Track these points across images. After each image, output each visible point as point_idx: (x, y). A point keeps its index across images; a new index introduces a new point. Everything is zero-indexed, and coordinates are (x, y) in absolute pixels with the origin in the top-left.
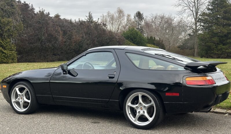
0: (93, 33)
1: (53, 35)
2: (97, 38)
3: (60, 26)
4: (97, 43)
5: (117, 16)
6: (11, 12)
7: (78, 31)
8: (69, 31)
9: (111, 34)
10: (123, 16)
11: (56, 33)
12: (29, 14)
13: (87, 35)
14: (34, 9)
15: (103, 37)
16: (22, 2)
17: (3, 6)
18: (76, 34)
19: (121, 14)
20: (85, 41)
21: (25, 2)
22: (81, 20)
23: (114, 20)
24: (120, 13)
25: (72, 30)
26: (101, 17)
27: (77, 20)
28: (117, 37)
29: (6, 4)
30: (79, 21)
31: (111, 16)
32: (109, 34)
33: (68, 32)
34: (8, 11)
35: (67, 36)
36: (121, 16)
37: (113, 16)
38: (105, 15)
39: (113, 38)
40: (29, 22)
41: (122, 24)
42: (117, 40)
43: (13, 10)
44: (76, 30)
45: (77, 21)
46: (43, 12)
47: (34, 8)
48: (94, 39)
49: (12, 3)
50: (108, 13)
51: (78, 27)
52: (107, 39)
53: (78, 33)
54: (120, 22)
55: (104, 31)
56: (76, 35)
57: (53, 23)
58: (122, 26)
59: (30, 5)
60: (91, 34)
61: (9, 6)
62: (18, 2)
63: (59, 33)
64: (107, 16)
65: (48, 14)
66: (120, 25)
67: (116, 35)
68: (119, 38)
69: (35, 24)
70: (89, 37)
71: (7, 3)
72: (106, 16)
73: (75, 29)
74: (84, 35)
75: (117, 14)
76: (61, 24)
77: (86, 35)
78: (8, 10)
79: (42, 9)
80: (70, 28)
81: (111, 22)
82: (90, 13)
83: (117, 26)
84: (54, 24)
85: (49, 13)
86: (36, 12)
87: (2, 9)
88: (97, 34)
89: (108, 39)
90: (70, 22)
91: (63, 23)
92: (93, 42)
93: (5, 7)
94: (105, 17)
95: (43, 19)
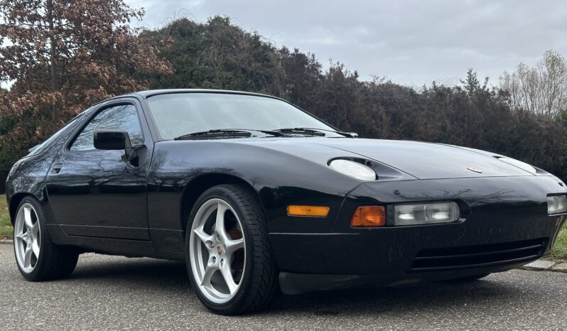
0: (471, 117)
1: (363, 126)
2: (485, 131)
3: (383, 104)
4: (485, 143)
5: (544, 74)
6: (264, 75)
7: (431, 113)
8: (408, 114)
9: (524, 117)
10: (562, 72)
11: (373, 121)
12: (307, 78)
13: (455, 123)
14: (320, 66)
15: (502, 126)
16: (292, 51)
17: (246, 63)
18: (425, 121)
19: (556, 68)
20: (452, 137)
21: (296, 51)
22: (438, 85)
23: (537, 86)
24: (553, 65)
25: (415, 110)
26: (501, 78)
27: (429, 86)
28: (543, 126)
29: (252, 59)
30: (435, 88)
31: (528, 76)
32: (517, 117)
33: (405, 116)
34: (258, 73)
35: (401, 128)
36: (555, 72)
37: (534, 74)
38: (511, 74)
39: (530, 128)
40: (307, 97)
41: (559, 93)
42: (544, 134)
43: (269, 70)
44: (426, 111)
45: (428, 89)
46: (340, 69)
47: (320, 63)
48: (477, 131)
49: (266, 55)
50: (521, 67)
51: (431, 104)
52: (512, 132)
53: (431, 118)
54: (553, 87)
55: (504, 109)
56: (426, 124)
57: (366, 95)
58: (560, 100)
59: (310, 57)
60: (466, 119)
61: (259, 61)
62: (281, 51)
63: (381, 120)
64: (517, 74)
65: (354, 75)
66: (554, 97)
67: (540, 121)
68: (549, 126)
69: (320, 101)
70: (463, 127)
71: (254, 56)
72: (514, 75)
73: (422, 109)
74: (448, 122)
75: (545, 70)
76: (386, 97)
77: (452, 123)
78: (258, 71)
79: (338, 63)
80: (410, 107)
81: (530, 90)
82: (472, 73)
83: (546, 100)
84: (368, 99)
85: (356, 73)
86: (323, 73)
87: (244, 71)
88: (483, 120)
89: (516, 131)
90: (411, 93)
91: (391, 95)
92: (473, 140)
93: (250, 64)
94: (511, 78)
95: (338, 86)
